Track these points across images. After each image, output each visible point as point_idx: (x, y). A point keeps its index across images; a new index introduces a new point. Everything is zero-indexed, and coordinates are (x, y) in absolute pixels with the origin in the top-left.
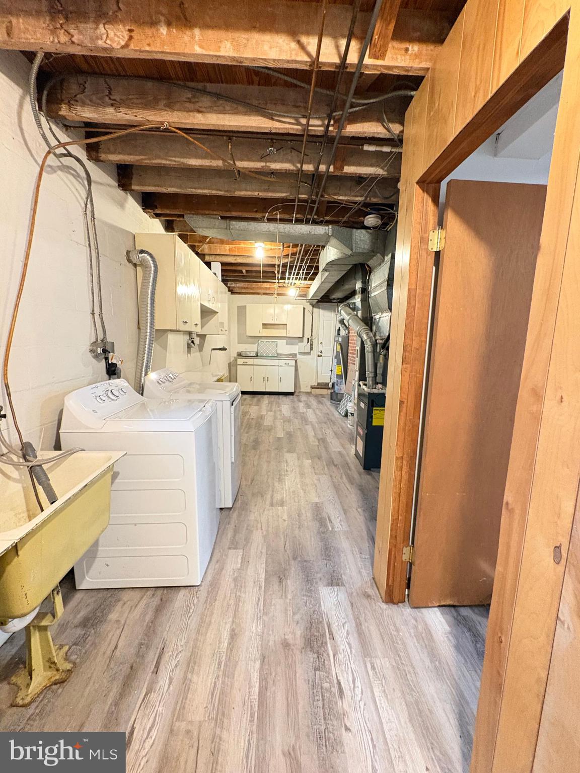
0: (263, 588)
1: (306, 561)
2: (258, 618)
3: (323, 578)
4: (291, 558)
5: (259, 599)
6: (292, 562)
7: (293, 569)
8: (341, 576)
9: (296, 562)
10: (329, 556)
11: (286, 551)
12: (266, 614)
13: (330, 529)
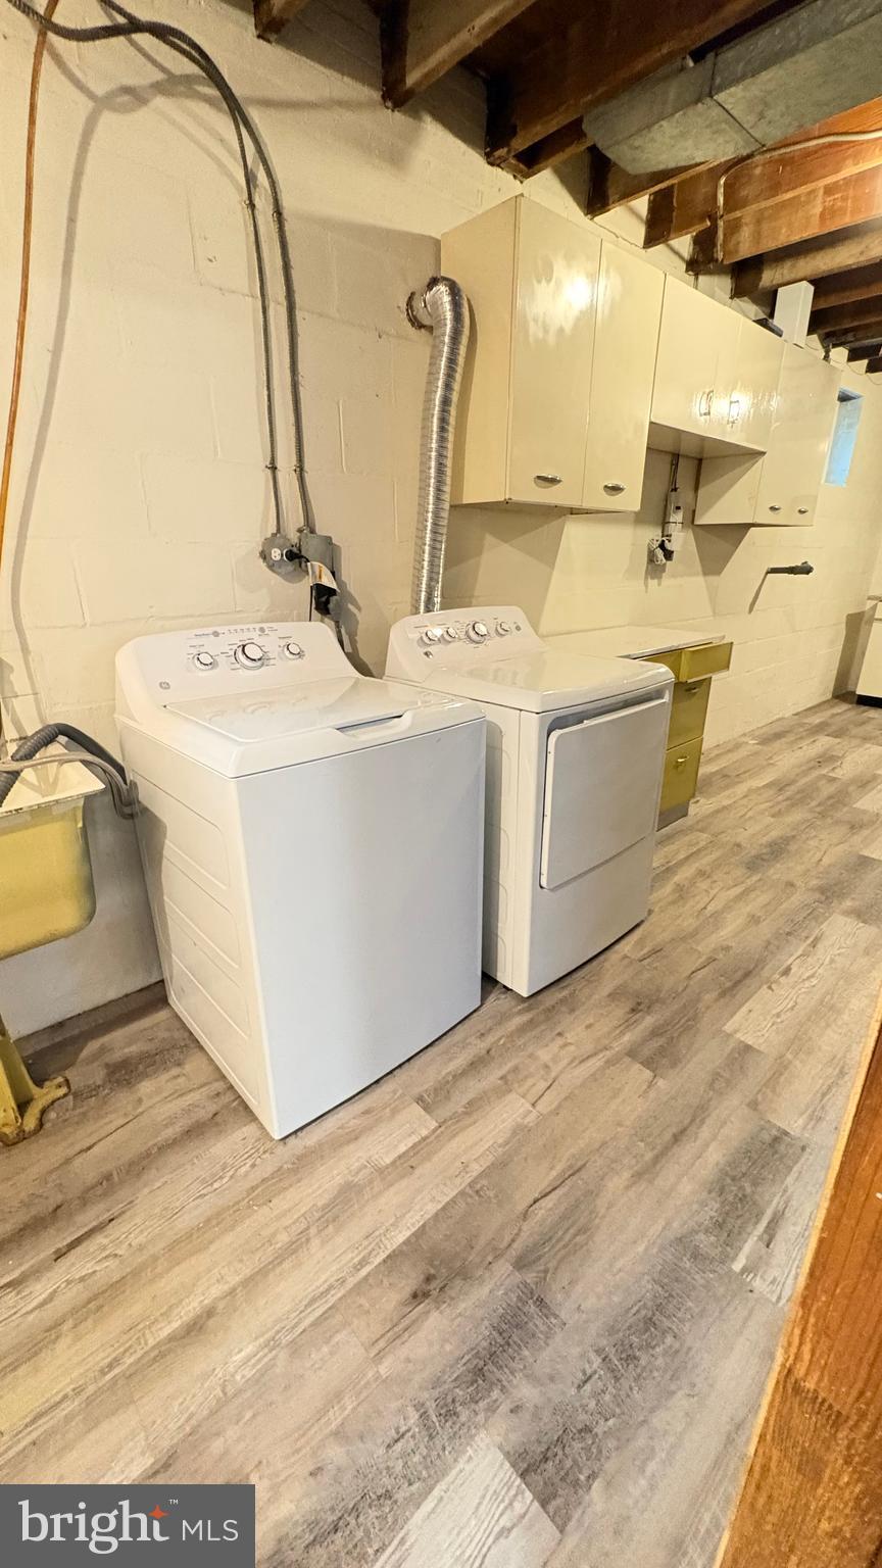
0: (364, 1272)
1: (540, 1302)
2: (272, 1344)
3: (526, 1416)
4: (513, 1253)
5: (328, 1291)
6: (503, 1268)
7: (485, 1291)
8: (592, 1477)
9: (518, 1277)
10: (631, 1359)
11: (525, 1216)
12: (296, 1349)
13: (737, 1266)
